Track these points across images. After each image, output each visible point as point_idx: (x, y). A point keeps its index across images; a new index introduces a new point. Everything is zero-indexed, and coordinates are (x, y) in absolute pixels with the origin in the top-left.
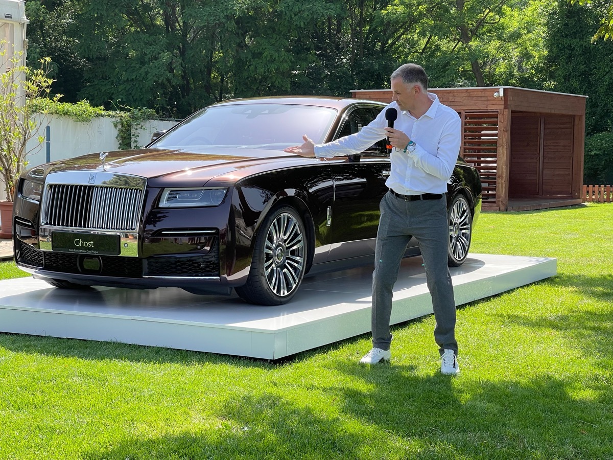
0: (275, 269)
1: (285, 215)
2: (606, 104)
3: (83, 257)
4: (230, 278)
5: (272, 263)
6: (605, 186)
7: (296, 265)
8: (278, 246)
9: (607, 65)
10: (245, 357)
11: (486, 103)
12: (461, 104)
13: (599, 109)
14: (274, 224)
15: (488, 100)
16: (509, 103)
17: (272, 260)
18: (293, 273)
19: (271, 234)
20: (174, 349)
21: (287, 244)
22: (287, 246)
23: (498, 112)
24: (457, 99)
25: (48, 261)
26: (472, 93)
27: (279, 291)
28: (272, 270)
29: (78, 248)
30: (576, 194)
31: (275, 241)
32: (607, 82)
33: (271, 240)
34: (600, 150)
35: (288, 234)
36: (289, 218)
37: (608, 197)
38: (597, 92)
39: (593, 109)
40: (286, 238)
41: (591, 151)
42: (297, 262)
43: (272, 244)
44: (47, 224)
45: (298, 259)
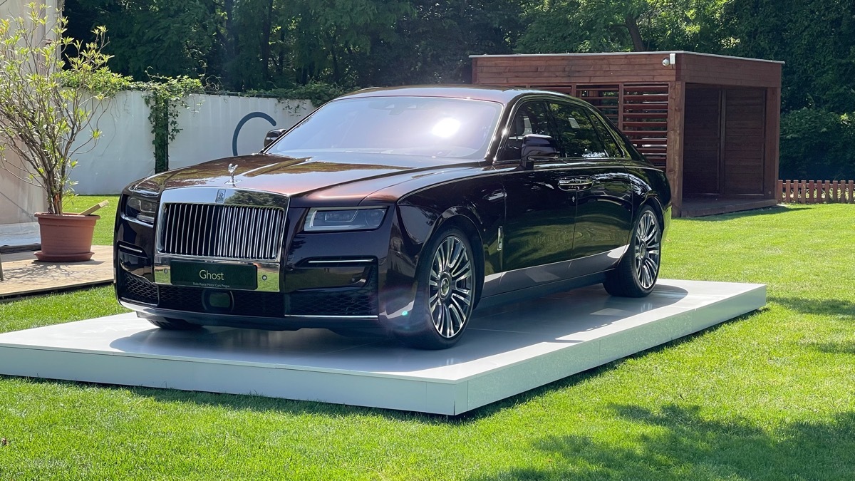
0: (440, 304)
1: (451, 239)
2: (805, 70)
3: (209, 292)
4: (389, 317)
5: (437, 298)
6: (808, 182)
7: (462, 298)
8: (443, 276)
9: (807, 17)
10: (419, 413)
11: (652, 73)
12: (619, 74)
13: (795, 76)
14: (440, 250)
15: (655, 69)
16: (682, 74)
17: (436, 295)
18: (460, 308)
19: (436, 262)
20: (329, 404)
21: (454, 274)
22: (453, 276)
23: (668, 85)
24: (613, 68)
25: (164, 296)
26: (633, 60)
27: (445, 332)
28: (437, 306)
29: (203, 281)
30: (770, 192)
31: (440, 271)
32: (806, 40)
33: (436, 269)
34: (798, 131)
35: (454, 262)
36: (456, 242)
37: (811, 195)
38: (792, 54)
39: (788, 77)
40: (452, 266)
41: (787, 134)
42: (464, 296)
43: (437, 274)
44: (163, 251)
45: (466, 292)
